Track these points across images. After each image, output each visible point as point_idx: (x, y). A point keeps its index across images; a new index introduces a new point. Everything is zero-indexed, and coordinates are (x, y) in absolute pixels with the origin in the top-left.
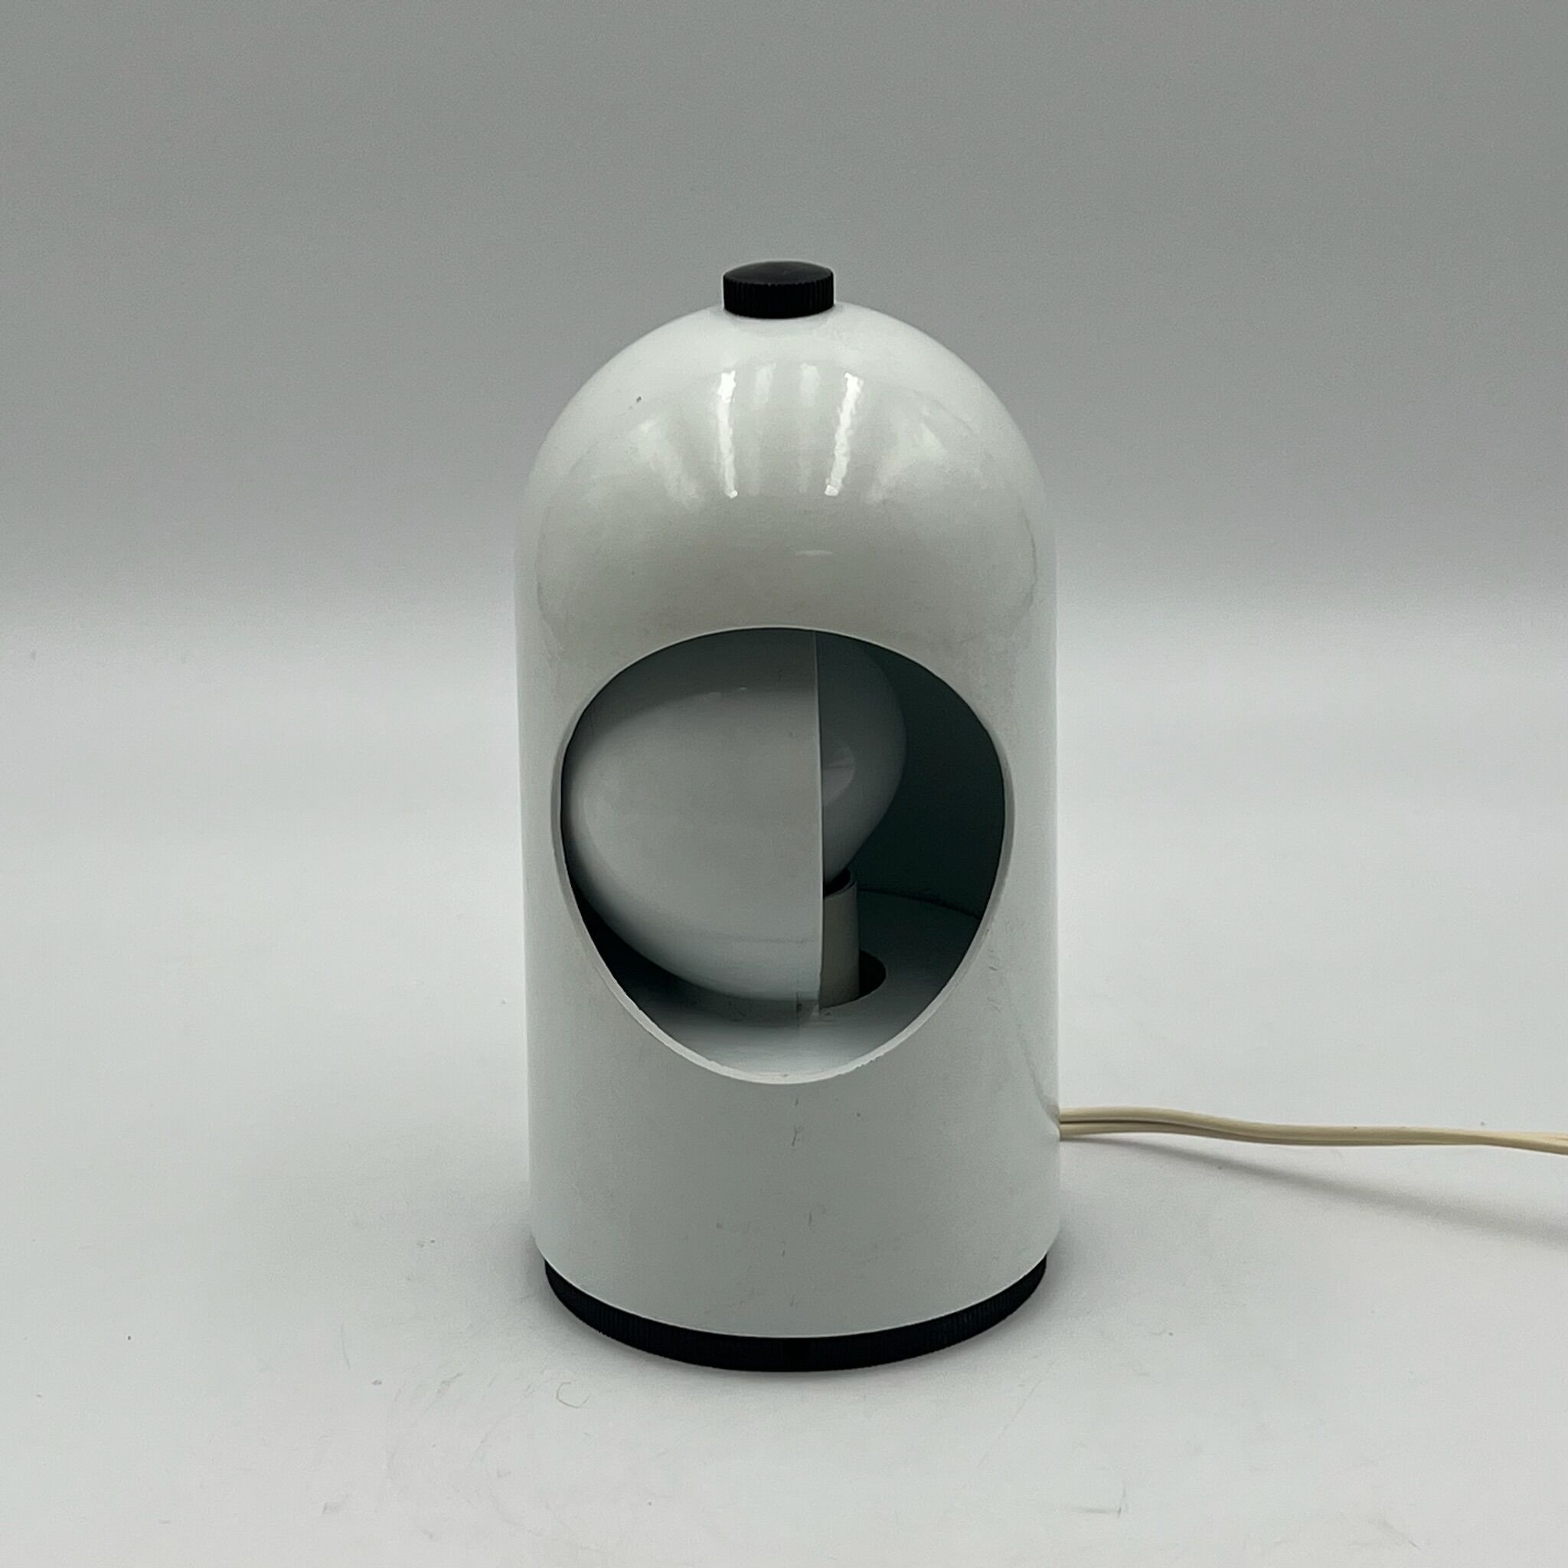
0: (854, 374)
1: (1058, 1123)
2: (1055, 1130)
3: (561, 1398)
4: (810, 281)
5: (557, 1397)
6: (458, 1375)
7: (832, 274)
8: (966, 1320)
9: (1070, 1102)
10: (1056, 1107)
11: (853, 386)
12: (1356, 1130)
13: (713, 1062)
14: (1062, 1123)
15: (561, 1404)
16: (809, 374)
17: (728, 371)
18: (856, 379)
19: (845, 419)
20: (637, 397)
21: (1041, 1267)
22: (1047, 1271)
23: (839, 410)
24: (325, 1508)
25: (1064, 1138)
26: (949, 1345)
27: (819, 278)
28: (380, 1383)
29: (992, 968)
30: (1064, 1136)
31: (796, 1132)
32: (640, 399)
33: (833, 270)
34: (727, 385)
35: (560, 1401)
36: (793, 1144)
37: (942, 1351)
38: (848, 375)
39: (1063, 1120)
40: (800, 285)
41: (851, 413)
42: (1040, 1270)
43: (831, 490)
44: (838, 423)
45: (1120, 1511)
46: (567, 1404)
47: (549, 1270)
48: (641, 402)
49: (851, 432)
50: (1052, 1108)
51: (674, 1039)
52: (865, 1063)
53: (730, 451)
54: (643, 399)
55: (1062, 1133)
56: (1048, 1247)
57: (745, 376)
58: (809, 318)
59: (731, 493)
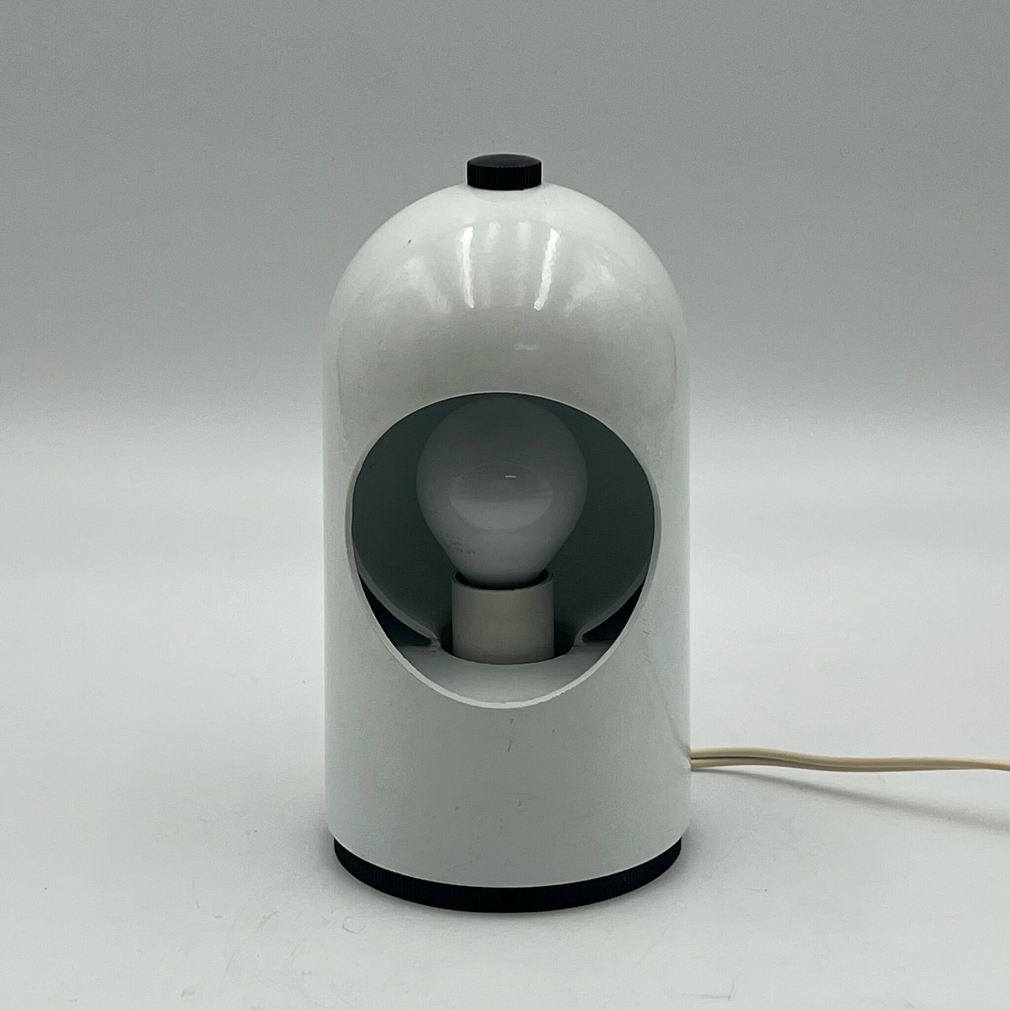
0: (555, 229)
1: (690, 759)
2: (687, 764)
3: (346, 927)
4: (525, 166)
5: (343, 925)
6: (275, 913)
7: (540, 163)
9: (697, 745)
10: (688, 748)
11: (554, 237)
13: (454, 694)
14: (693, 759)
15: (345, 931)
16: (524, 229)
17: (468, 226)
18: (556, 232)
19: (549, 255)
20: (408, 240)
21: (678, 845)
23: (544, 248)
24: (183, 993)
25: (694, 769)
27: (532, 166)
29: (645, 632)
31: (510, 742)
32: (410, 241)
33: (541, 161)
34: (467, 236)
35: (345, 929)
36: (509, 750)
37: (609, 900)
38: (551, 229)
39: (693, 756)
41: (553, 251)
42: (677, 847)
43: (539, 304)
44: (544, 256)
45: (729, 997)
46: (347, 930)
48: (411, 243)
49: (553, 264)
50: (686, 750)
51: (427, 677)
52: (558, 694)
53: (471, 274)
54: (412, 241)
55: (692, 765)
56: (682, 833)
57: (479, 228)
58: (525, 191)
59: (471, 304)
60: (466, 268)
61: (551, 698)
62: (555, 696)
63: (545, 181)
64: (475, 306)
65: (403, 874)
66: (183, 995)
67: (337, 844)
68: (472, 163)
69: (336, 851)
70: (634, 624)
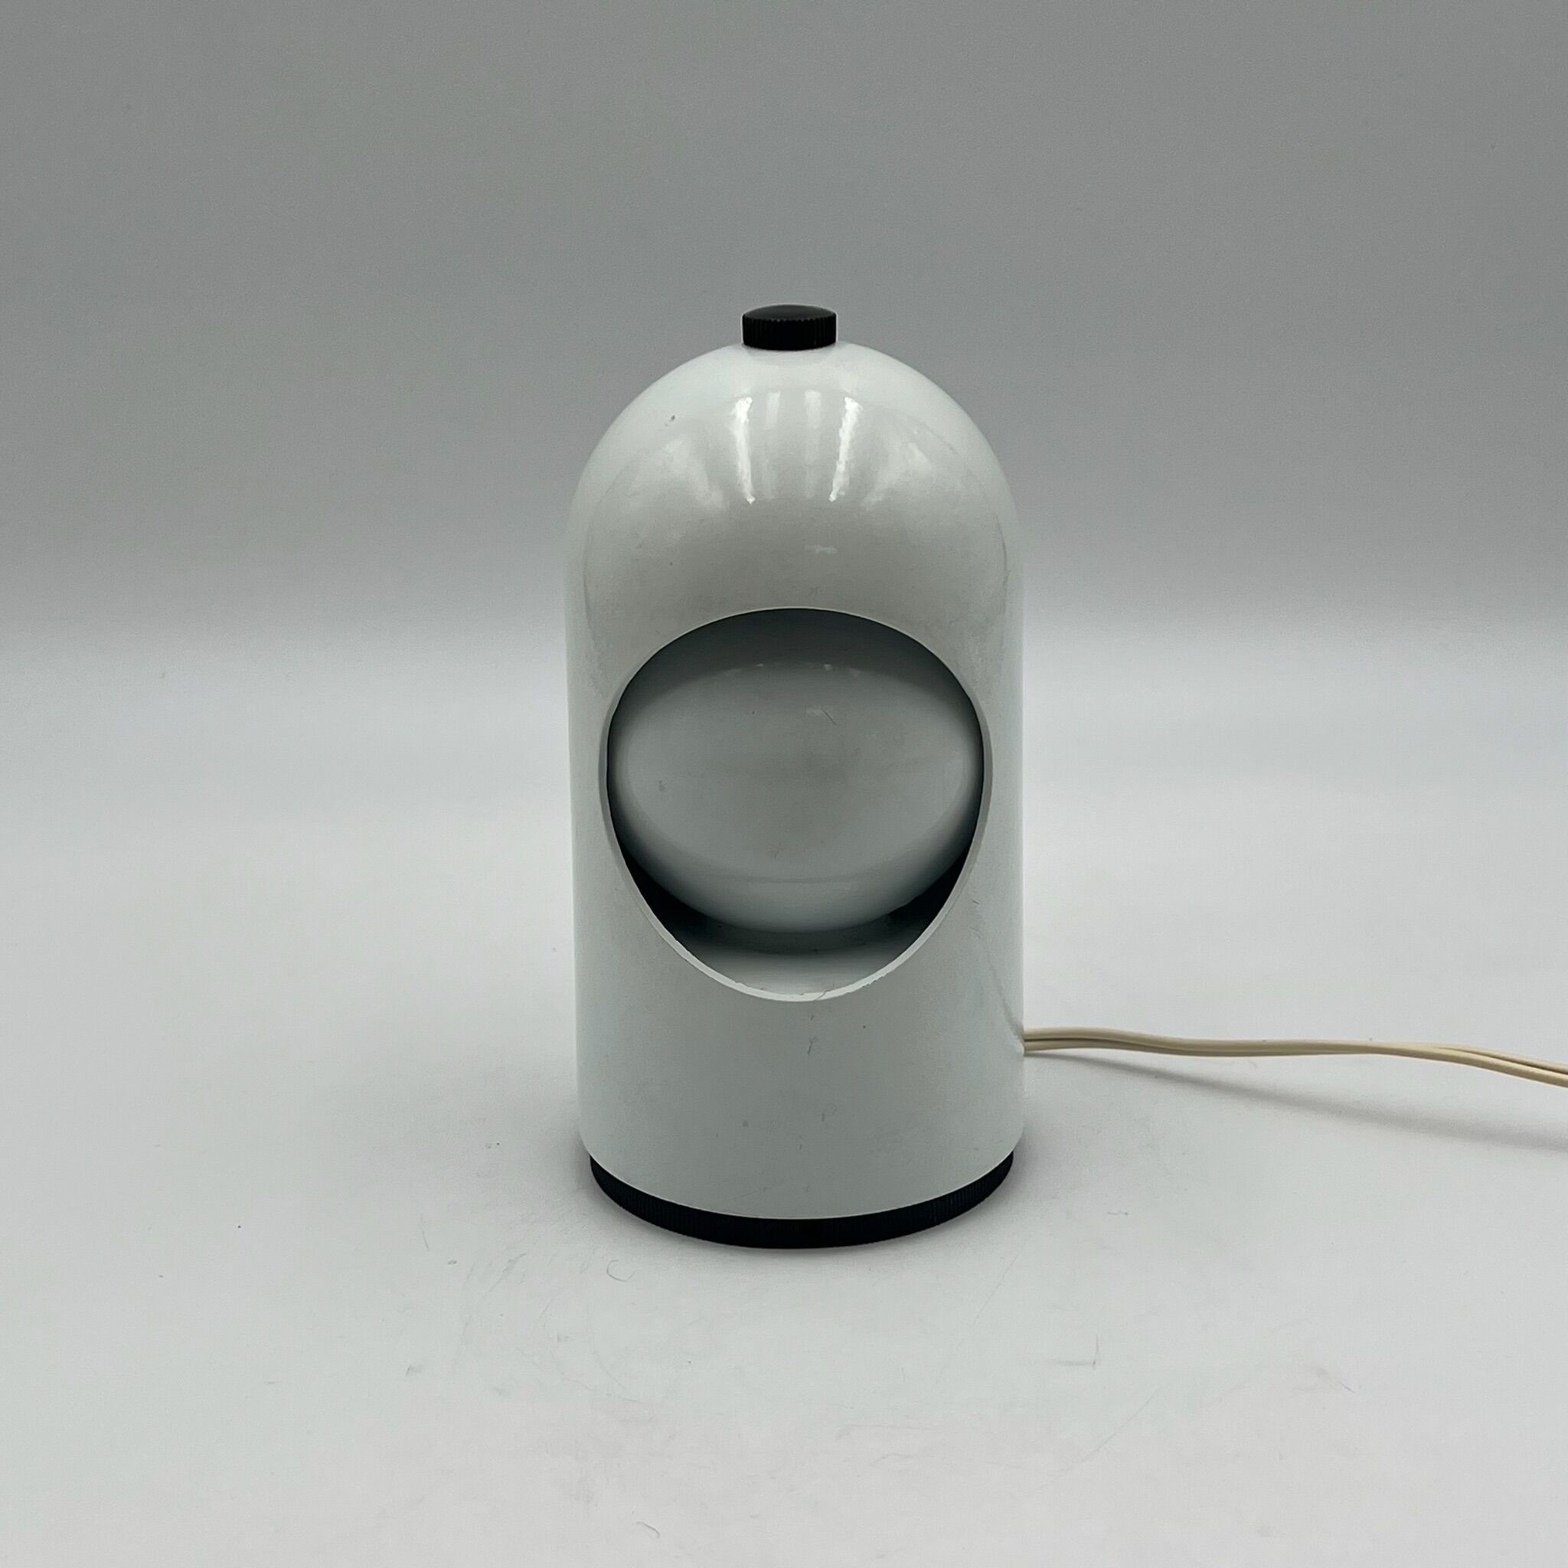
0: (853, 399)
1: (1023, 1041)
2: (1020, 1047)
3: (611, 1273)
5: (607, 1271)
6: (522, 1256)
7: (834, 317)
9: (1033, 1023)
10: (1022, 1029)
11: (852, 408)
13: (740, 984)
14: (1026, 1040)
15: (611, 1279)
16: (813, 397)
17: (744, 397)
18: (856, 404)
19: (846, 435)
20: (671, 416)
21: (1009, 1160)
24: (409, 1368)
25: (1028, 1054)
26: (938, 1223)
27: (823, 319)
28: (456, 1262)
29: (974, 901)
30: (1027, 1052)
31: (811, 1042)
32: (673, 418)
33: (836, 313)
34: (742, 410)
35: (611, 1276)
36: (809, 1052)
38: (846, 399)
39: (1026, 1038)
42: (1008, 1163)
43: (833, 497)
45: (1094, 1363)
46: (616, 1279)
47: (595, 1166)
48: (675, 420)
50: (1018, 1029)
51: (707, 965)
52: (870, 983)
54: (676, 417)
55: (1026, 1050)
56: (1016, 1142)
57: (759, 400)
58: (816, 351)
59: (751, 500)
61: (861, 987)
62: (865, 984)
63: (840, 339)
64: (754, 501)
65: (679, 1203)
66: (408, 1372)
67: (593, 1163)
68: (747, 317)
69: (593, 1170)
70: (961, 892)
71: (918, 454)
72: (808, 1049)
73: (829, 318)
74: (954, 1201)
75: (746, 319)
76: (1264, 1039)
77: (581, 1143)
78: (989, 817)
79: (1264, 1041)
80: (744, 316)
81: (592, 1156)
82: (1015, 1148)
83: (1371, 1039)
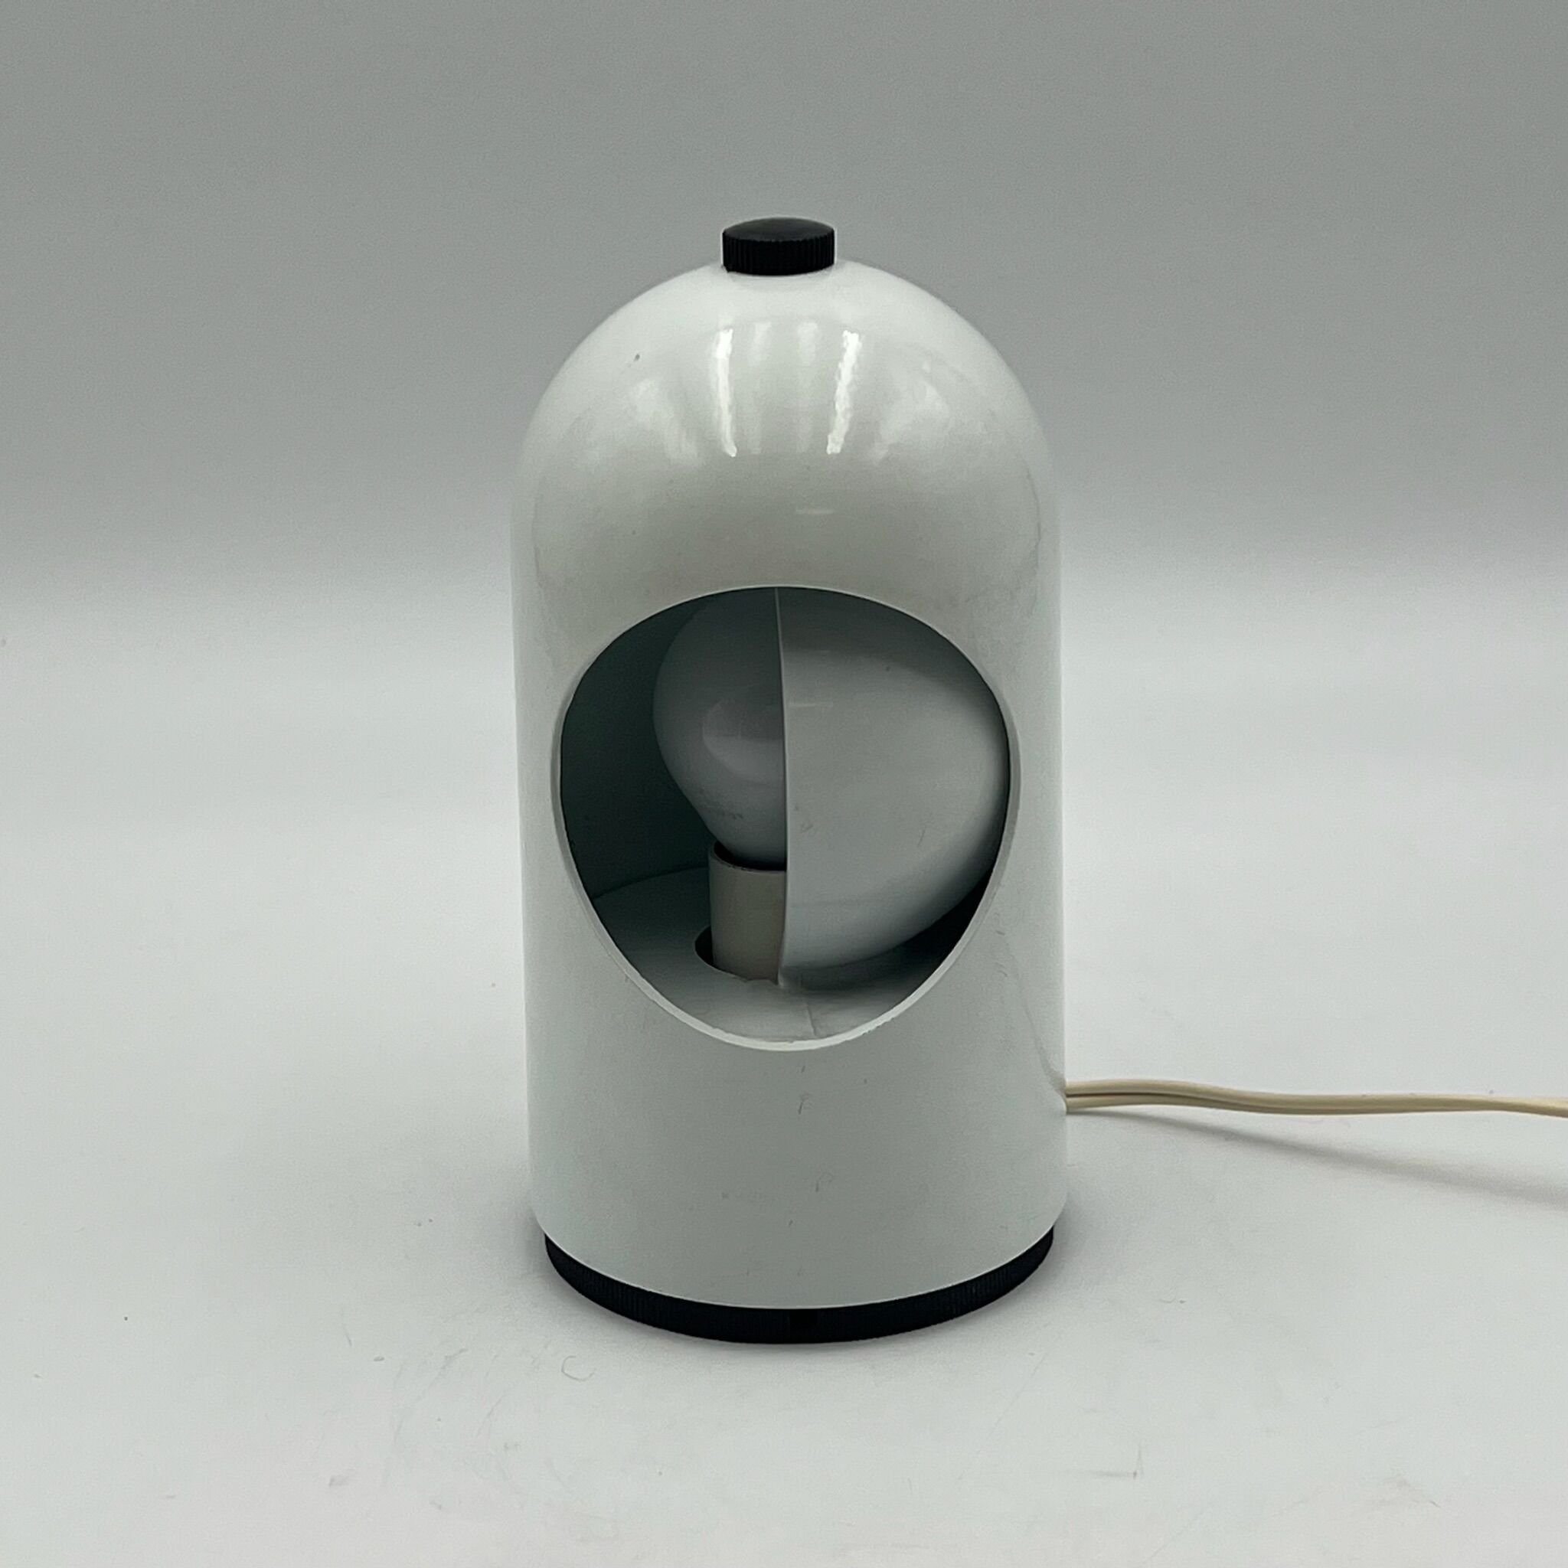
0: (852, 331)
1: (1065, 1096)
2: (1061, 1104)
3: (567, 1372)
4: (808, 238)
5: (563, 1371)
6: (461, 1351)
7: (832, 234)
8: (974, 1291)
9: (1076, 1075)
10: (1062, 1081)
11: (852, 343)
12: (1365, 1098)
13: (717, 1030)
14: (1069, 1096)
15: (567, 1378)
16: (807, 332)
17: (727, 328)
18: (855, 336)
20: (636, 355)
21: (1048, 1239)
22: (1054, 1242)
24: (332, 1480)
25: (1071, 1111)
27: (818, 236)
28: (382, 1359)
29: (1000, 932)
30: (1071, 1110)
31: (803, 1099)
32: (638, 357)
33: (834, 229)
34: (723, 347)
35: (567, 1375)
36: (800, 1112)
38: (846, 333)
39: (1070, 1093)
40: (798, 241)
41: (853, 368)
42: (1047, 1241)
43: (834, 447)
45: (1135, 1474)
46: (573, 1378)
48: (640, 360)
50: (1058, 1082)
51: (678, 1007)
52: (873, 1028)
53: (730, 408)
54: (641, 356)
55: (1068, 1107)
56: (1056, 1217)
57: (741, 332)
58: (809, 275)
59: (732, 452)
60: (723, 397)
61: (862, 1033)
62: (867, 1031)
63: (839, 259)
64: (737, 454)
66: (330, 1485)
67: (549, 1242)
68: (728, 233)
69: (548, 1251)
70: (982, 921)
71: (931, 392)
72: (798, 1108)
73: (826, 237)
74: (976, 1290)
75: (726, 237)
76: (1364, 1093)
77: (533, 1219)
78: (1017, 831)
79: (1364, 1096)
80: (724, 234)
81: (548, 1235)
82: (1056, 1223)
83: (1491, 1092)
